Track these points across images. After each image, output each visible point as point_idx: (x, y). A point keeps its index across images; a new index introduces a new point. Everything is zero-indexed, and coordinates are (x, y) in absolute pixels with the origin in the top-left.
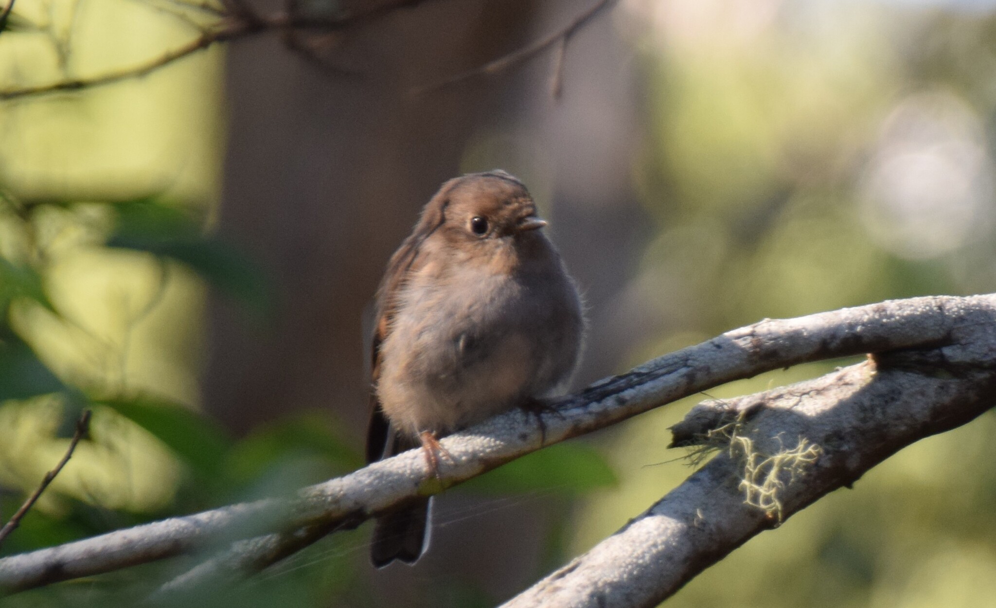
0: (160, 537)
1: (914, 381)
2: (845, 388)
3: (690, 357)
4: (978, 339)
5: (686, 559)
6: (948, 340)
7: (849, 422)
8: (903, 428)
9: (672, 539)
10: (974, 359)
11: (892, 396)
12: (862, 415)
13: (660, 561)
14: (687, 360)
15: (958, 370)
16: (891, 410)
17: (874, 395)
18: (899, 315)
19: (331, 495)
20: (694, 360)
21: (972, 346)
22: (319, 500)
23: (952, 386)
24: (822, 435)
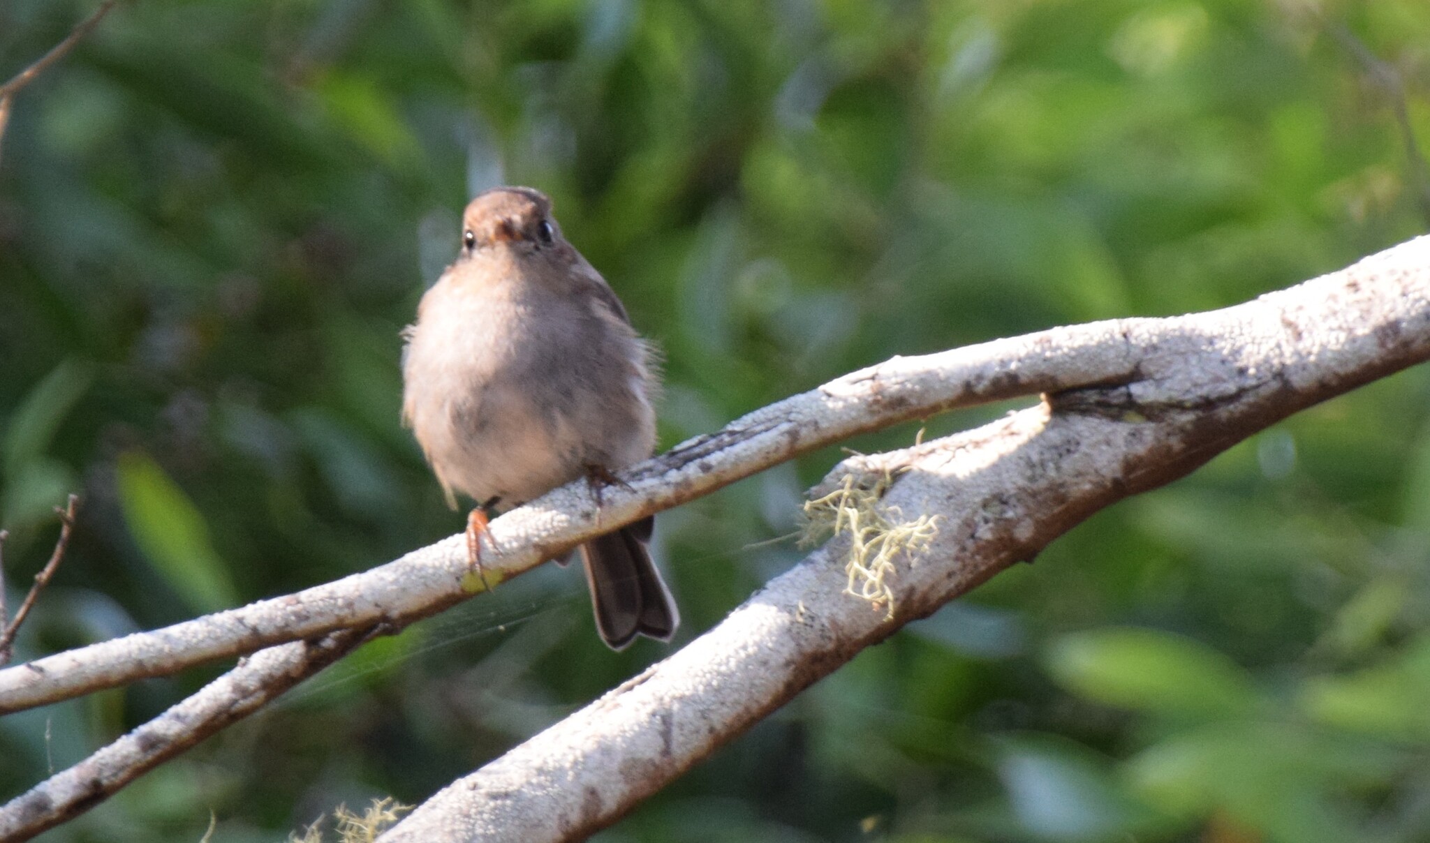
0: (119, 657)
1: (1095, 428)
2: (1009, 439)
3: (794, 410)
4: (1178, 371)
5: (788, 664)
6: (1136, 375)
7: (1013, 481)
8: (1087, 487)
9: (768, 638)
10: (1170, 398)
11: (1068, 448)
12: (1029, 473)
13: (750, 667)
14: (790, 413)
15: (1150, 412)
16: (1066, 464)
17: (1045, 447)
18: (1068, 347)
19: (343, 598)
20: (799, 413)
21: (1170, 381)
22: (327, 604)
23: (1147, 432)
24: (978, 500)
